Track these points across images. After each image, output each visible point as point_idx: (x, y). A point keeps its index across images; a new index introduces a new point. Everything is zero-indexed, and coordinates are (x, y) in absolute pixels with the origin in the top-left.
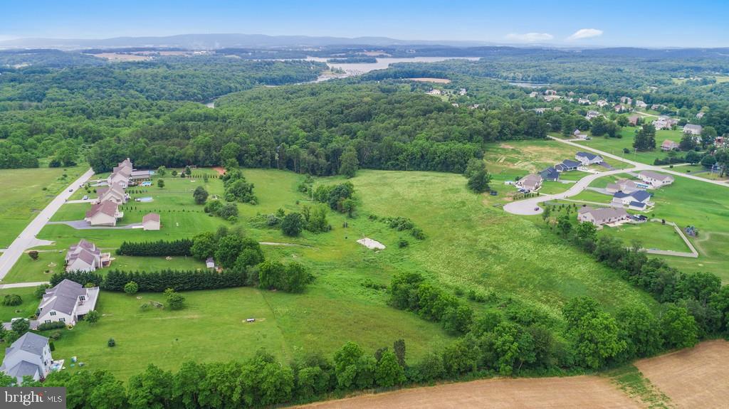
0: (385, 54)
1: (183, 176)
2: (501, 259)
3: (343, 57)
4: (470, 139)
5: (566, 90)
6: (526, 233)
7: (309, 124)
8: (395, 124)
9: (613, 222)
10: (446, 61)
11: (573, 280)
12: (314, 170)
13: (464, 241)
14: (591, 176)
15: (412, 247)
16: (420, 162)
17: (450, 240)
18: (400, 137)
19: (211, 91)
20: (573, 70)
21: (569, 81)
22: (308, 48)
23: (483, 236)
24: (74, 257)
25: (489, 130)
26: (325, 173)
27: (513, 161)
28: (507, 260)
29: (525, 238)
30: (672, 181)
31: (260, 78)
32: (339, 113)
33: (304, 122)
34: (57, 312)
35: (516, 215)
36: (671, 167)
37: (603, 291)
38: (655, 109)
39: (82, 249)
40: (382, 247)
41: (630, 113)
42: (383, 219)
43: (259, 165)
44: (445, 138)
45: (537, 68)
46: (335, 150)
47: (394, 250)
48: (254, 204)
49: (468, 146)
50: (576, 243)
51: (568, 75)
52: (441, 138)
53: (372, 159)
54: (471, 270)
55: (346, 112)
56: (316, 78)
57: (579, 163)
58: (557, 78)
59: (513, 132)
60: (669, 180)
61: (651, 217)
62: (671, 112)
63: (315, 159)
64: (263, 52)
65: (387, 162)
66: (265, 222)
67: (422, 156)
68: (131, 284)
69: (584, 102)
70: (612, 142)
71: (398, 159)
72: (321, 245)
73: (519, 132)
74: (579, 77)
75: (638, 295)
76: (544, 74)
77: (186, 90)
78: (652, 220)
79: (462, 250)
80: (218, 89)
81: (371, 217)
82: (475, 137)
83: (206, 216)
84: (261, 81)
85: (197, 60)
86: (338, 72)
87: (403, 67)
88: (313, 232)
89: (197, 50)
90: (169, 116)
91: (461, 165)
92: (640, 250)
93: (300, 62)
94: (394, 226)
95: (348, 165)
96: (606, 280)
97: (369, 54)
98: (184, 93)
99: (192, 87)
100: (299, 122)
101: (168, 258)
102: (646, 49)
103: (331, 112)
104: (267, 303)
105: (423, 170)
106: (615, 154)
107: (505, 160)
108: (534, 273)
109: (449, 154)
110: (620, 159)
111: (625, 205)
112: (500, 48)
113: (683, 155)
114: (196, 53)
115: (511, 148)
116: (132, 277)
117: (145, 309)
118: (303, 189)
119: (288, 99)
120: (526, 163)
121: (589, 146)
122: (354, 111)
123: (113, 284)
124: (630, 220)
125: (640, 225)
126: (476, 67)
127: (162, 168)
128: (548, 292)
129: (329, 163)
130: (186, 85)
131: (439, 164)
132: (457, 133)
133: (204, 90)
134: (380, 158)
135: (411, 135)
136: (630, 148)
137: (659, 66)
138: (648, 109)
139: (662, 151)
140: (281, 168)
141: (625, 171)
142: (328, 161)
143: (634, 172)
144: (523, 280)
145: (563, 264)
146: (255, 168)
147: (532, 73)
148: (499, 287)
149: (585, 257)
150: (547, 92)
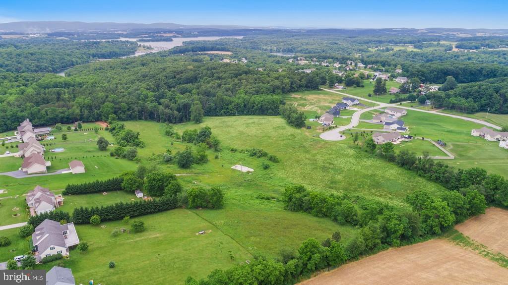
0: (177, 35)
1: (76, 130)
2: (339, 171)
3: (147, 37)
4: (274, 92)
5: (311, 57)
6: (346, 152)
7: (152, 86)
8: (218, 84)
9: (395, 141)
10: (221, 39)
11: (390, 180)
12: (170, 120)
13: (307, 161)
14: (357, 112)
15: (274, 168)
16: (244, 110)
17: (298, 161)
18: (225, 93)
19: (58, 65)
20: (307, 44)
21: (307, 51)
22: (118, 31)
23: (319, 157)
24: (38, 201)
25: (284, 85)
26: (179, 121)
27: (304, 105)
28: (343, 171)
29: (346, 156)
30: (406, 113)
31: (93, 54)
32: (173, 78)
33: (148, 85)
34: (55, 247)
35: (333, 141)
36: (401, 104)
37: (412, 185)
38: (370, 68)
39: (41, 193)
40: (252, 170)
41: (356, 71)
42: (242, 151)
43: (130, 118)
44: (257, 93)
45: (285, 43)
46: (185, 104)
47: (261, 172)
48: (142, 147)
49: (275, 97)
50: (381, 156)
51: (305, 47)
52: (254, 92)
53: (210, 109)
54: (322, 181)
55: (178, 76)
56: (134, 53)
57: (346, 105)
58: (299, 49)
59: (298, 86)
60: (405, 113)
61: (414, 136)
62: (380, 70)
63: (171, 112)
64: (85, 34)
65: (220, 110)
66: (161, 160)
67: (245, 105)
68: (95, 217)
69: (326, 65)
70: (359, 90)
71: (228, 108)
72: (208, 172)
73: (301, 86)
74: (313, 48)
75: (433, 186)
76: (290, 47)
77: (38, 64)
78: (416, 138)
79: (309, 167)
80: (63, 63)
81: (232, 150)
82: (276, 91)
83: (113, 159)
84: (94, 56)
85: (35, 41)
86: (148, 48)
87: (194, 44)
88: (197, 163)
89: (31, 34)
90: (36, 85)
91: (272, 110)
92: (428, 157)
93: (118, 41)
94: (253, 154)
95: (197, 115)
96: (410, 178)
97: (165, 35)
98: (37, 67)
99: (42, 62)
100: (144, 85)
101: (104, 193)
102: (344, 30)
103: (166, 77)
104: (203, 218)
105: (246, 115)
106: (364, 97)
107: (298, 105)
108: (364, 178)
109: (264, 102)
110: (370, 101)
111: (393, 130)
112: (254, 30)
113: (403, 96)
114: (31, 36)
115: (299, 97)
116: (95, 211)
117: (116, 235)
118: (168, 134)
119: (126, 69)
120: (312, 106)
121: (347, 93)
122: (184, 76)
123: (80, 219)
124: (403, 139)
125: (410, 142)
126: (245, 43)
127: (59, 125)
128: (378, 189)
129: (181, 113)
130: (38, 61)
131: (257, 110)
132: (265, 89)
133: (52, 64)
134: (216, 109)
135: (234, 91)
136: (372, 93)
137: (358, 40)
138: (365, 68)
139: (391, 94)
140: (146, 119)
141: (375, 108)
142: (180, 112)
143: (381, 108)
144: (359, 183)
145: (379, 170)
146: (127, 120)
147: (282, 46)
148: (345, 189)
149: (390, 165)
150: (299, 58)
